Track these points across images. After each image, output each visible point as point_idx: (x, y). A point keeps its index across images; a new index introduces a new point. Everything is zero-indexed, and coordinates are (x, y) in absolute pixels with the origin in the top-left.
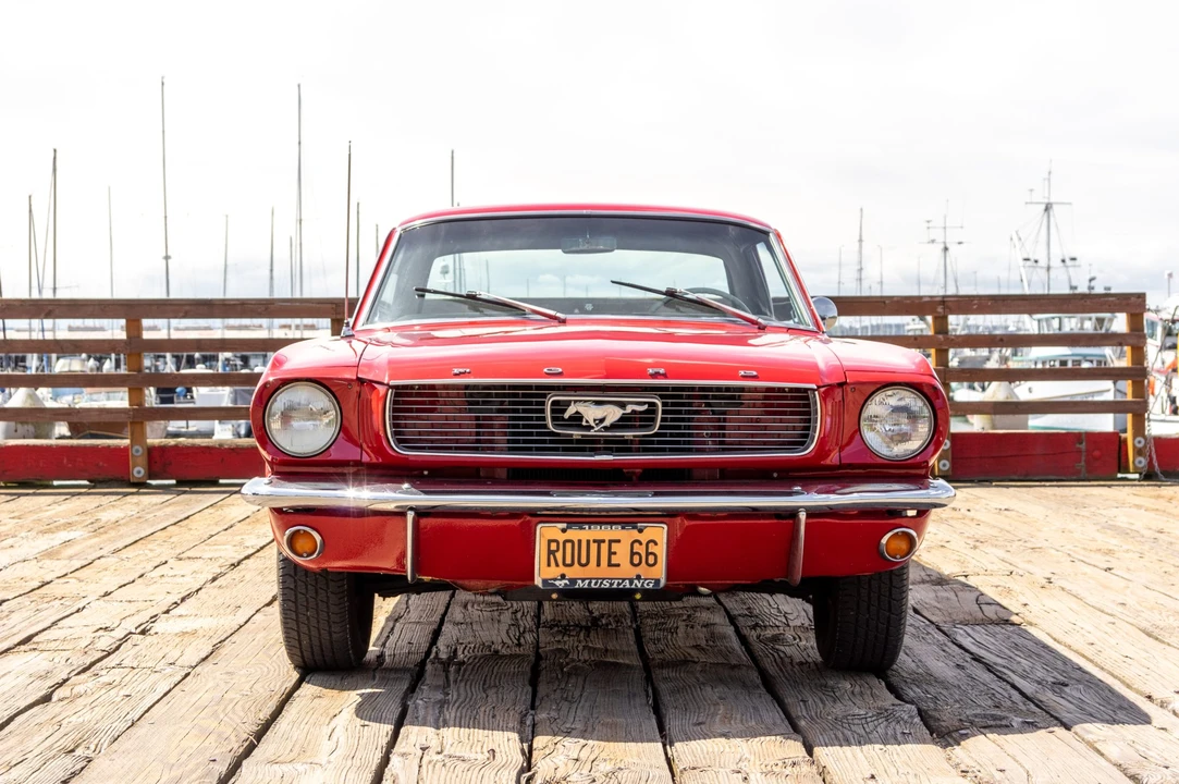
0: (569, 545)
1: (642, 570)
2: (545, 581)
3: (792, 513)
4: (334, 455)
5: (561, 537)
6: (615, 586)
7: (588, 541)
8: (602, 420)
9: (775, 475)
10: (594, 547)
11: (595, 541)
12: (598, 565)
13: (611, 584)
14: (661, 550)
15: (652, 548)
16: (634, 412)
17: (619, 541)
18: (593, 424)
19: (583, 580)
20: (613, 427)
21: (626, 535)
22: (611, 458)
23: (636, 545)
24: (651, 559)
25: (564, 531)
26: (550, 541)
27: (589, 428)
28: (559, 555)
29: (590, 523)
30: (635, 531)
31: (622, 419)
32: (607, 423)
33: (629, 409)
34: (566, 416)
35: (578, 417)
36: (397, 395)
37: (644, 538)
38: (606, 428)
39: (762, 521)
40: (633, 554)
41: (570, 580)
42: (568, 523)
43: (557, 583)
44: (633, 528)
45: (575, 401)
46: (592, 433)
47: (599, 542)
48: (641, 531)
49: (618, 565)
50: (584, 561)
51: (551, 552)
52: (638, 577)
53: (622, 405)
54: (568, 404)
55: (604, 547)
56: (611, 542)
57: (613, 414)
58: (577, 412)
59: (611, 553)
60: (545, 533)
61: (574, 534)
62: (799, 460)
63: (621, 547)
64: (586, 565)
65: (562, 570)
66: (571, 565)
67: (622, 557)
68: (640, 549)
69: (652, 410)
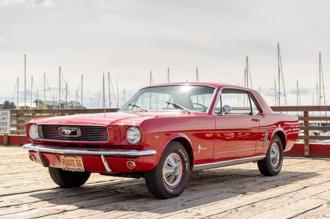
1: (80, 167)
2: (64, 168)
3: (100, 156)
4: (38, 140)
5: (64, 159)
9: (109, 147)
10: (70, 161)
12: (72, 165)
13: (75, 170)
14: (82, 163)
15: (80, 162)
16: (73, 131)
17: (74, 160)
19: (70, 169)
20: (70, 135)
21: (75, 159)
22: (70, 141)
24: (80, 164)
26: (63, 160)
27: (66, 135)
28: (65, 162)
29: (68, 156)
31: (72, 132)
32: (68, 134)
33: (72, 130)
34: (62, 132)
35: (64, 132)
36: (42, 127)
37: (78, 160)
39: (96, 157)
40: (77, 163)
41: (68, 168)
42: (65, 156)
43: (66, 169)
45: (63, 129)
47: (71, 160)
48: (77, 158)
49: (75, 166)
51: (63, 162)
52: (79, 169)
53: (71, 130)
55: (72, 161)
56: (73, 160)
57: (69, 132)
59: (73, 163)
60: (62, 157)
61: (66, 158)
62: (106, 143)
63: (75, 162)
64: (70, 165)
65: (66, 166)
66: (67, 165)
67: (75, 164)
68: (78, 162)
69: (76, 131)
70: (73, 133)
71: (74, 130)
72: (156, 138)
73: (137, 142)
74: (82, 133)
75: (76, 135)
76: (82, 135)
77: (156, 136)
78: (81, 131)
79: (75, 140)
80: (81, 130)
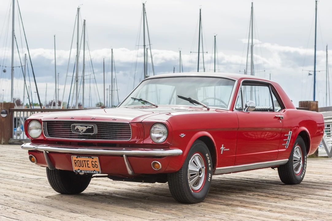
0: (79, 161)
1: (95, 169)
2: (75, 170)
5: (77, 159)
6: (90, 172)
7: (82, 161)
8: (83, 130)
9: (130, 146)
10: (84, 162)
11: (84, 161)
12: (86, 167)
13: (89, 172)
14: (98, 163)
15: (96, 163)
16: (89, 128)
17: (89, 161)
18: (81, 131)
19: (83, 171)
22: (84, 140)
23: (92, 162)
24: (96, 165)
25: (77, 158)
26: (75, 160)
27: (80, 132)
28: (77, 164)
29: (82, 156)
30: (91, 159)
32: (83, 131)
33: (88, 127)
34: (75, 129)
35: (77, 129)
36: (47, 123)
37: (94, 160)
38: (84, 132)
40: (92, 164)
41: (80, 170)
42: (77, 156)
43: (78, 171)
44: (91, 158)
45: (77, 126)
46: (81, 133)
47: (85, 161)
48: (93, 159)
49: (90, 167)
50: (82, 166)
51: (75, 163)
52: (95, 171)
53: (86, 126)
54: (75, 126)
55: (86, 162)
56: (87, 161)
57: (85, 129)
58: (77, 128)
59: (88, 164)
60: (74, 158)
61: (79, 159)
62: (128, 142)
63: (90, 163)
64: (83, 167)
65: (78, 168)
66: (80, 166)
67: (90, 165)
68: (94, 163)
69: (92, 128)
70: (88, 131)
71: (91, 127)
72: (182, 136)
73: (163, 141)
74: (98, 131)
75: (93, 132)
76: (98, 133)
77: (182, 134)
78: (98, 129)
79: (89, 138)
80: (98, 127)
